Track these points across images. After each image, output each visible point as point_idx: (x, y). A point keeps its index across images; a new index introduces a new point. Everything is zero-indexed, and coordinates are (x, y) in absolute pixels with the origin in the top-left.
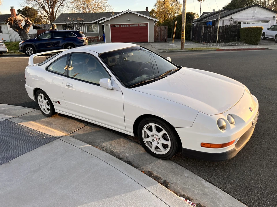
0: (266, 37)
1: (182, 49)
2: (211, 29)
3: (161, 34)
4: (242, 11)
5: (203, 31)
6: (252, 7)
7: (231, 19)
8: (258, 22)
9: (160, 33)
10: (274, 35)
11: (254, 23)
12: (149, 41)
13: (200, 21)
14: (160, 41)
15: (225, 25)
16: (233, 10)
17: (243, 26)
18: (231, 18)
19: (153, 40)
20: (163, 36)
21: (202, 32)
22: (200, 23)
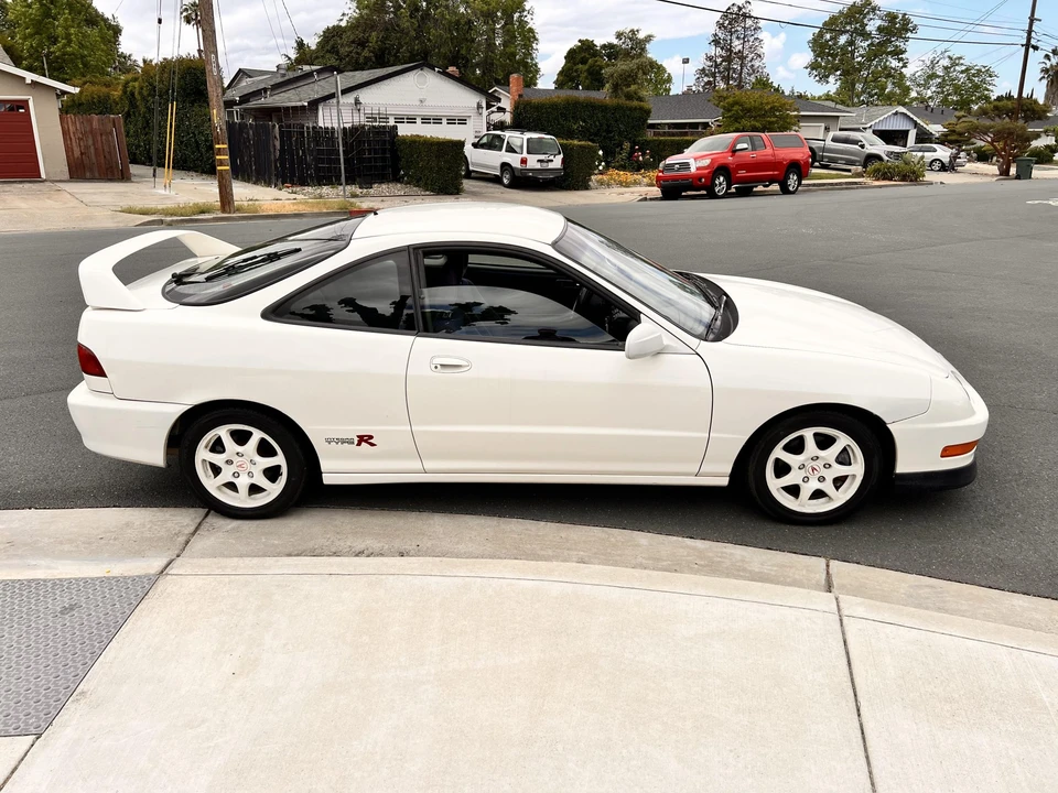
0: (471, 168)
1: (227, 208)
2: (303, 137)
3: (96, 149)
4: (385, 82)
5: (278, 144)
6: (415, 72)
7: (356, 104)
8: (438, 120)
9: (90, 142)
10: (498, 165)
11: (426, 120)
12: (43, 176)
13: (241, 103)
14: (97, 175)
15: (347, 126)
16: (351, 74)
17: (404, 130)
18: (357, 102)
19: (62, 168)
20: (108, 156)
21: (274, 146)
22: (245, 109)
